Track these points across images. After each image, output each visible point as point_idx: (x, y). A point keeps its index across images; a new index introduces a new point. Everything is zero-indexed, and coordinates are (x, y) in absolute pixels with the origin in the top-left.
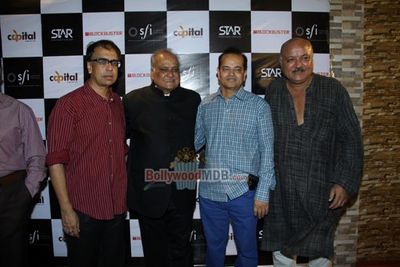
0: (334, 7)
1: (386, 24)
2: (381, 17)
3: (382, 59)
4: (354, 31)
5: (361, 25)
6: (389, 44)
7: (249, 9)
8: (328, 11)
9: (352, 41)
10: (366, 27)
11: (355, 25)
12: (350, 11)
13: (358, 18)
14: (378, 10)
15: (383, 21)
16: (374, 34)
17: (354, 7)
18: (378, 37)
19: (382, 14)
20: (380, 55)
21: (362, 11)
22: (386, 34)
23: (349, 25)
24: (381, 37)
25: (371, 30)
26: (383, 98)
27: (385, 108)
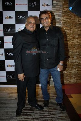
0: (53, 10)
1: (69, 16)
2: (68, 14)
3: (68, 26)
4: (59, 18)
5: (61, 16)
6: (70, 22)
9: (58, 20)
10: (63, 16)
11: (59, 16)
12: (58, 12)
13: (60, 14)
14: (67, 12)
15: (69, 15)
16: (66, 19)
17: (59, 10)
18: (67, 20)
20: (68, 25)
21: (62, 12)
22: (70, 19)
23: (58, 16)
24: (68, 20)
25: (65, 17)
26: (69, 27)
27: (69, 30)
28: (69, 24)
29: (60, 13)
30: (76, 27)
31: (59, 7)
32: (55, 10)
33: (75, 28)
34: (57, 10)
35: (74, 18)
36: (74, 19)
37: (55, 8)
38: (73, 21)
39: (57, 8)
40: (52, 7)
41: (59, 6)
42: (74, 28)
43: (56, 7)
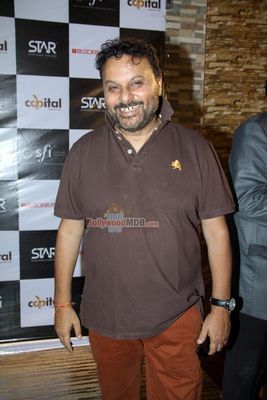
0: (170, 25)
1: (231, 49)
2: (227, 41)
3: (227, 90)
5: (202, 49)
6: (235, 74)
7: (67, 22)
8: (164, 30)
10: (209, 51)
11: (194, 48)
12: (188, 31)
13: (198, 41)
14: (224, 32)
15: (229, 46)
16: (218, 61)
17: (194, 27)
18: (222, 64)
19: (228, 37)
20: (225, 86)
21: (204, 32)
22: (232, 62)
24: (226, 64)
25: (214, 56)
26: (229, 94)
27: (230, 106)
28: (230, 82)
29: (197, 36)
30: (256, 95)
31: (194, 12)
32: (178, 26)
33: (253, 98)
34: (186, 26)
35: (248, 59)
36: (248, 62)
37: (178, 14)
38: (246, 70)
39: (187, 15)
40: (168, 13)
41: (195, 7)
42: (249, 98)
43: (183, 11)
